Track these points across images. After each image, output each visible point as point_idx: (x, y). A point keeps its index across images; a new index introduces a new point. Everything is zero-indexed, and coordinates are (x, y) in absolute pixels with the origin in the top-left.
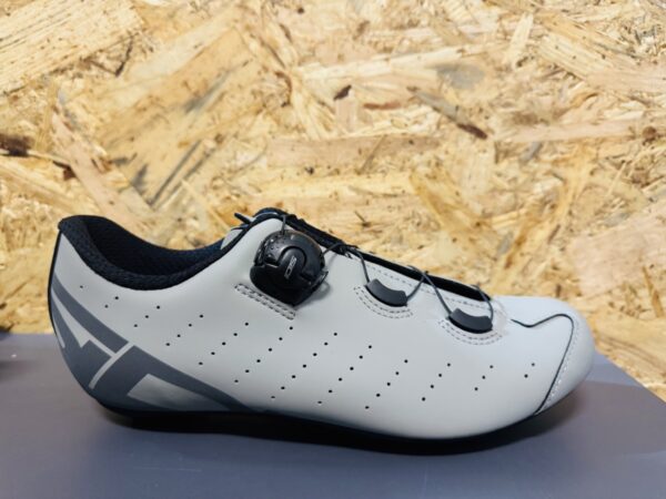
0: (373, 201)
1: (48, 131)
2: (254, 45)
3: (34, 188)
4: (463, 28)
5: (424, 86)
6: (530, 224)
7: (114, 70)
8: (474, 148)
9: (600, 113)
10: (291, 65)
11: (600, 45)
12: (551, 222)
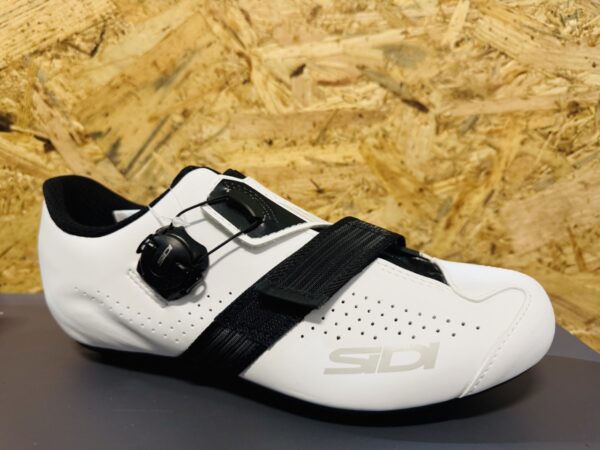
0: (326, 170)
1: (29, 108)
2: (217, 28)
3: (18, 160)
4: (406, 12)
5: (372, 65)
6: (468, 189)
7: (89, 51)
8: (417, 121)
9: (529, 88)
10: (250, 46)
11: (529, 27)
12: (487, 186)
